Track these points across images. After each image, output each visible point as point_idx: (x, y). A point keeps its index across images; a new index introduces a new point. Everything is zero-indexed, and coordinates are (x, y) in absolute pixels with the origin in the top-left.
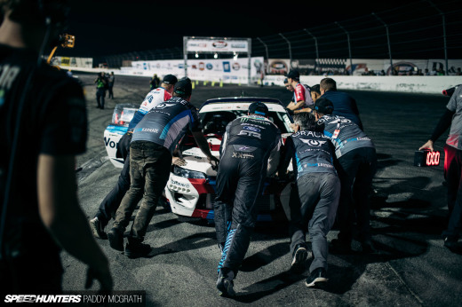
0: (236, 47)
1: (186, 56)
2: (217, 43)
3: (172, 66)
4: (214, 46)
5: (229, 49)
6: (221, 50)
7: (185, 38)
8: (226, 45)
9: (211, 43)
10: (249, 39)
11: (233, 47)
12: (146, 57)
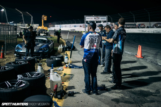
0: (103, 19)
1: (85, 23)
2: (96, 18)
3: (71, 26)
4: (95, 18)
5: (100, 20)
6: (97, 20)
7: (85, 16)
8: (99, 18)
9: (94, 18)
10: (107, 16)
11: (101, 19)
12: (61, 23)
